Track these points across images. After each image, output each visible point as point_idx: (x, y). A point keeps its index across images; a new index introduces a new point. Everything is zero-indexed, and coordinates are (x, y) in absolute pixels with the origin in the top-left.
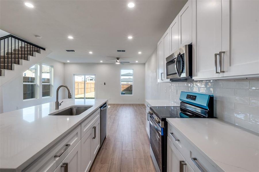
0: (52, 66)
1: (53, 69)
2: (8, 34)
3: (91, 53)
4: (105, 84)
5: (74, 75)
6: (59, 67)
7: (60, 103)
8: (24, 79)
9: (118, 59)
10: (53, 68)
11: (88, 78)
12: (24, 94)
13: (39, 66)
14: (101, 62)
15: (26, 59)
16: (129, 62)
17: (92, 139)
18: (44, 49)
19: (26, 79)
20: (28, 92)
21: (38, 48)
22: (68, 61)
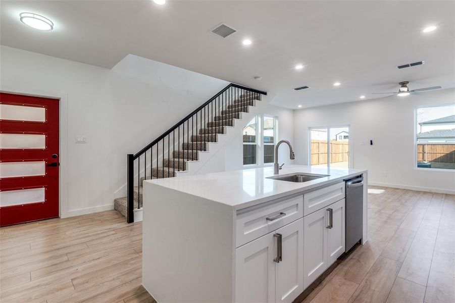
0: (276, 117)
1: (277, 121)
2: (229, 83)
3: (337, 84)
4: (372, 144)
5: (310, 128)
6: (286, 116)
7: (280, 165)
8: (244, 139)
9: (403, 84)
10: (278, 119)
11: (340, 135)
12: (245, 158)
13: (260, 119)
14: (362, 97)
15: (246, 110)
16: (440, 87)
17: (325, 228)
18: (265, 94)
19: (247, 138)
20: (249, 156)
21: (258, 93)
22: (300, 106)
